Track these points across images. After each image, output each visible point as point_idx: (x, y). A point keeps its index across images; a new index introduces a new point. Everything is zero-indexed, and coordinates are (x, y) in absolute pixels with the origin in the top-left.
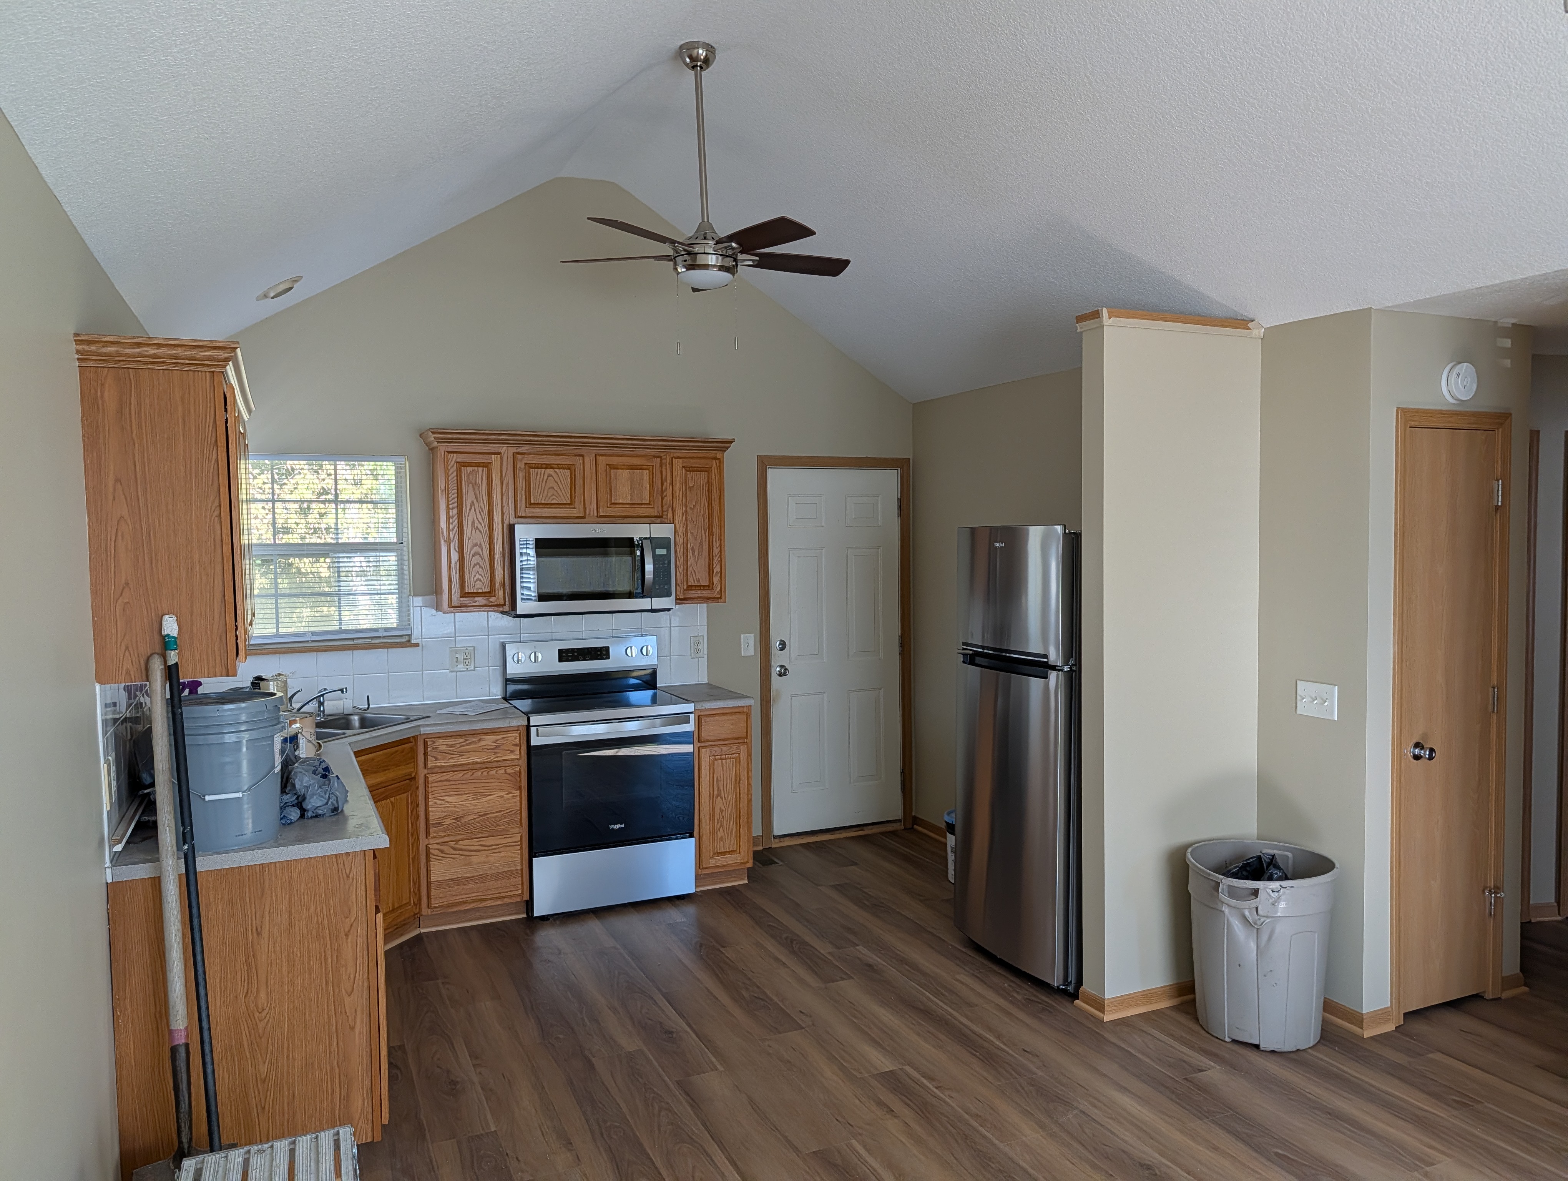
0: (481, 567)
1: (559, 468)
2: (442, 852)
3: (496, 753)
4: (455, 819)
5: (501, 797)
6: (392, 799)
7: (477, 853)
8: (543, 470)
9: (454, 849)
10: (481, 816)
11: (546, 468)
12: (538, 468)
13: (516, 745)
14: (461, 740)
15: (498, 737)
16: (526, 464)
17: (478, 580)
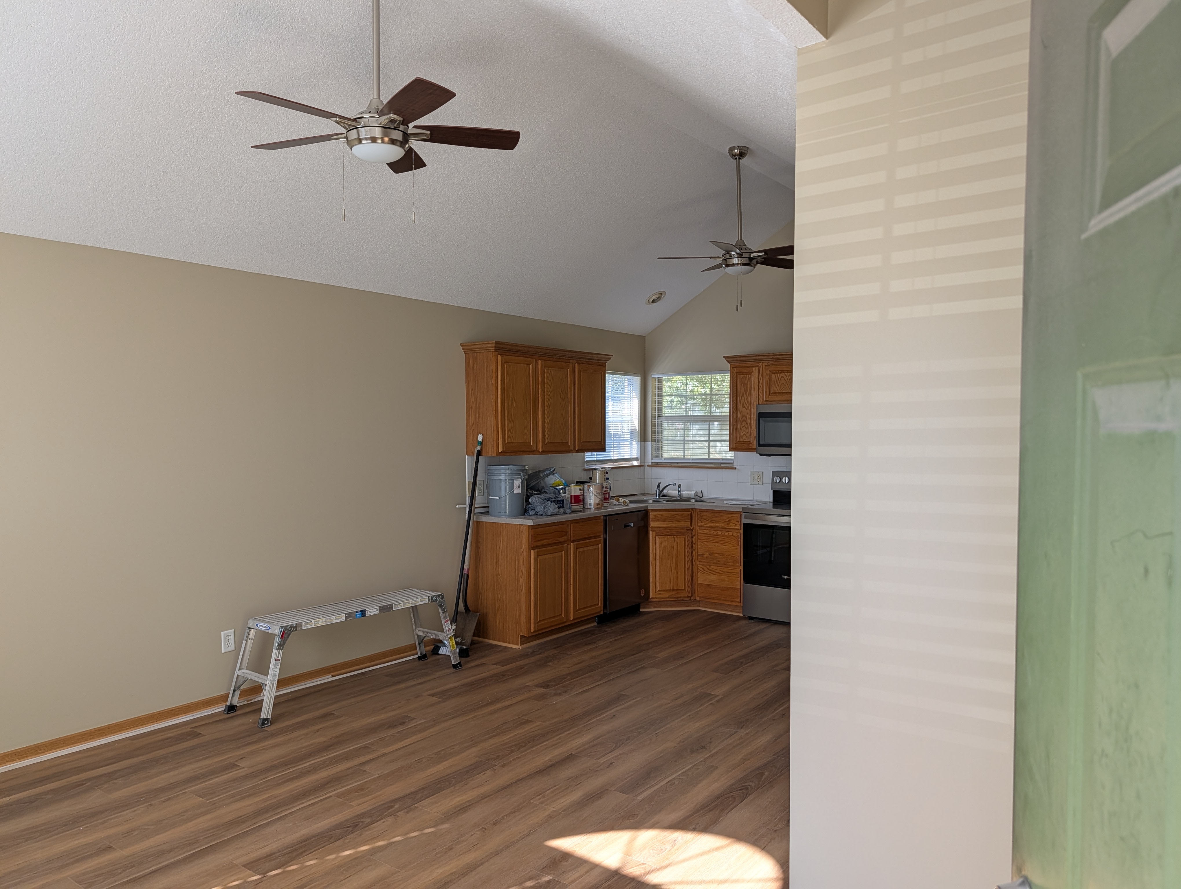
0: (746, 428)
1: (787, 373)
2: (703, 570)
3: (728, 524)
4: (709, 554)
5: (730, 547)
6: (675, 536)
7: (718, 574)
8: (779, 374)
9: (709, 569)
10: (721, 555)
11: (781, 373)
12: (776, 373)
13: (738, 522)
14: (712, 515)
15: (730, 516)
16: (770, 371)
17: (744, 434)
